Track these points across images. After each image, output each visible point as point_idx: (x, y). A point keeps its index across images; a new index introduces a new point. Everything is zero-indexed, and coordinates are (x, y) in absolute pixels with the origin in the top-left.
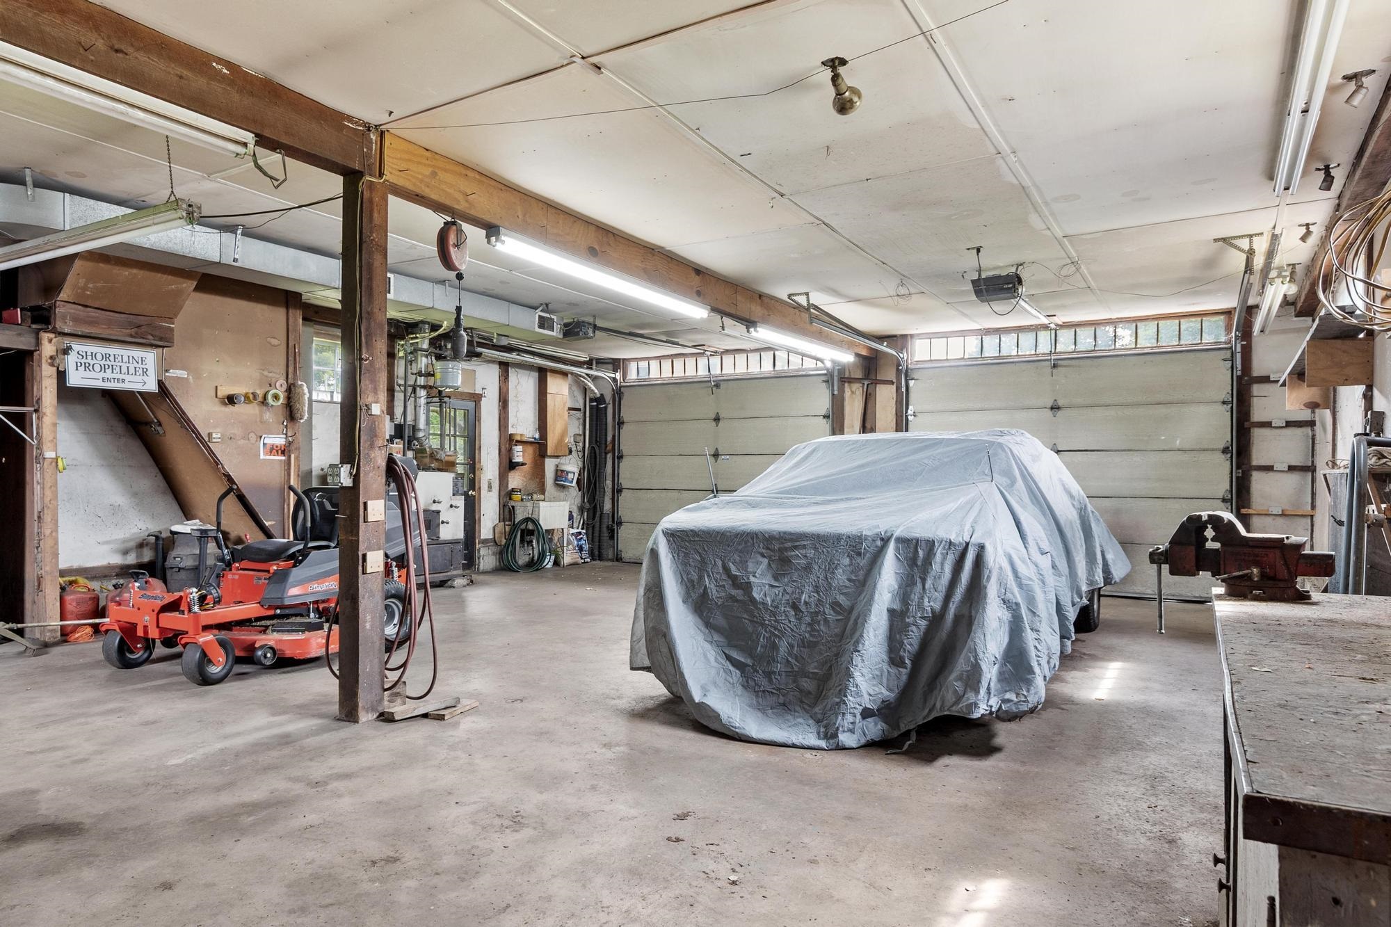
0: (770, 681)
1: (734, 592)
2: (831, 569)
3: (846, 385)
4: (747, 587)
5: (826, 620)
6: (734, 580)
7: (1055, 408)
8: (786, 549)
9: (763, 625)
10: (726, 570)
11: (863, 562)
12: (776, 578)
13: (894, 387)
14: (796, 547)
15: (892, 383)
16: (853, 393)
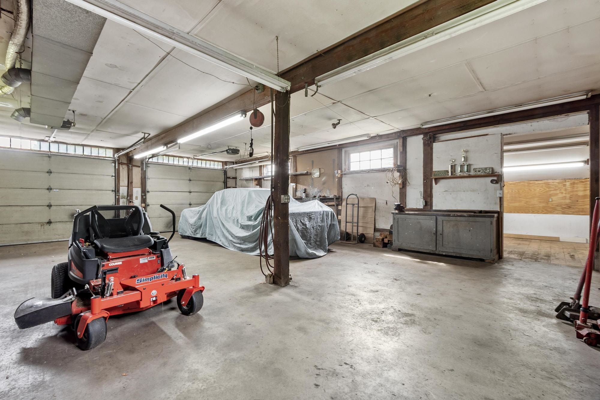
0: (311, 245)
1: (303, 226)
2: (317, 219)
3: (120, 165)
4: (305, 225)
5: (318, 229)
6: (303, 223)
7: (190, 180)
8: (310, 215)
9: (308, 233)
10: (301, 222)
11: (321, 216)
12: (309, 222)
13: (140, 169)
14: (312, 215)
15: (139, 167)
16: (123, 168)
